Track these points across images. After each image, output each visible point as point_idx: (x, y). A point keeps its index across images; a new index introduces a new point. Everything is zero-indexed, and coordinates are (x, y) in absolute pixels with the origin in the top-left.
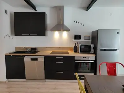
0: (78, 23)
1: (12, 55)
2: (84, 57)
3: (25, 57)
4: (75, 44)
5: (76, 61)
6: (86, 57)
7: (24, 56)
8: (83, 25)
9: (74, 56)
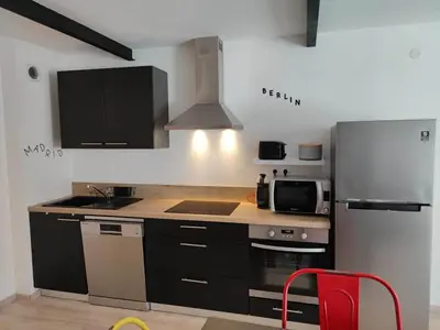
0: (278, 95)
1: (48, 210)
2: (283, 232)
3: (84, 220)
4: (263, 176)
5: (253, 245)
6: (292, 232)
7: (82, 218)
8: (298, 102)
9: (248, 225)
